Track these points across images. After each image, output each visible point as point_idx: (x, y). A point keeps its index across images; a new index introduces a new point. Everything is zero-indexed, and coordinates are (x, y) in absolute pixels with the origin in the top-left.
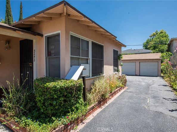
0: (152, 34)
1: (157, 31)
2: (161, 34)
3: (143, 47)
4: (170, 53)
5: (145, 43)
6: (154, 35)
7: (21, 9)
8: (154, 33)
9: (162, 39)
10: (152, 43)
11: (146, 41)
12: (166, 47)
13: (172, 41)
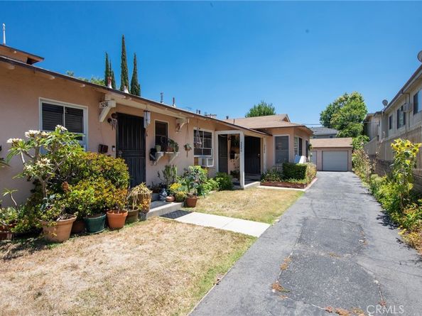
0: (338, 99)
1: (346, 94)
2: (353, 103)
3: (321, 120)
4: (365, 137)
5: (324, 113)
6: (341, 101)
7: (135, 65)
8: (341, 97)
9: (354, 112)
10: (337, 117)
11: (326, 109)
12: (360, 126)
13: (369, 118)
